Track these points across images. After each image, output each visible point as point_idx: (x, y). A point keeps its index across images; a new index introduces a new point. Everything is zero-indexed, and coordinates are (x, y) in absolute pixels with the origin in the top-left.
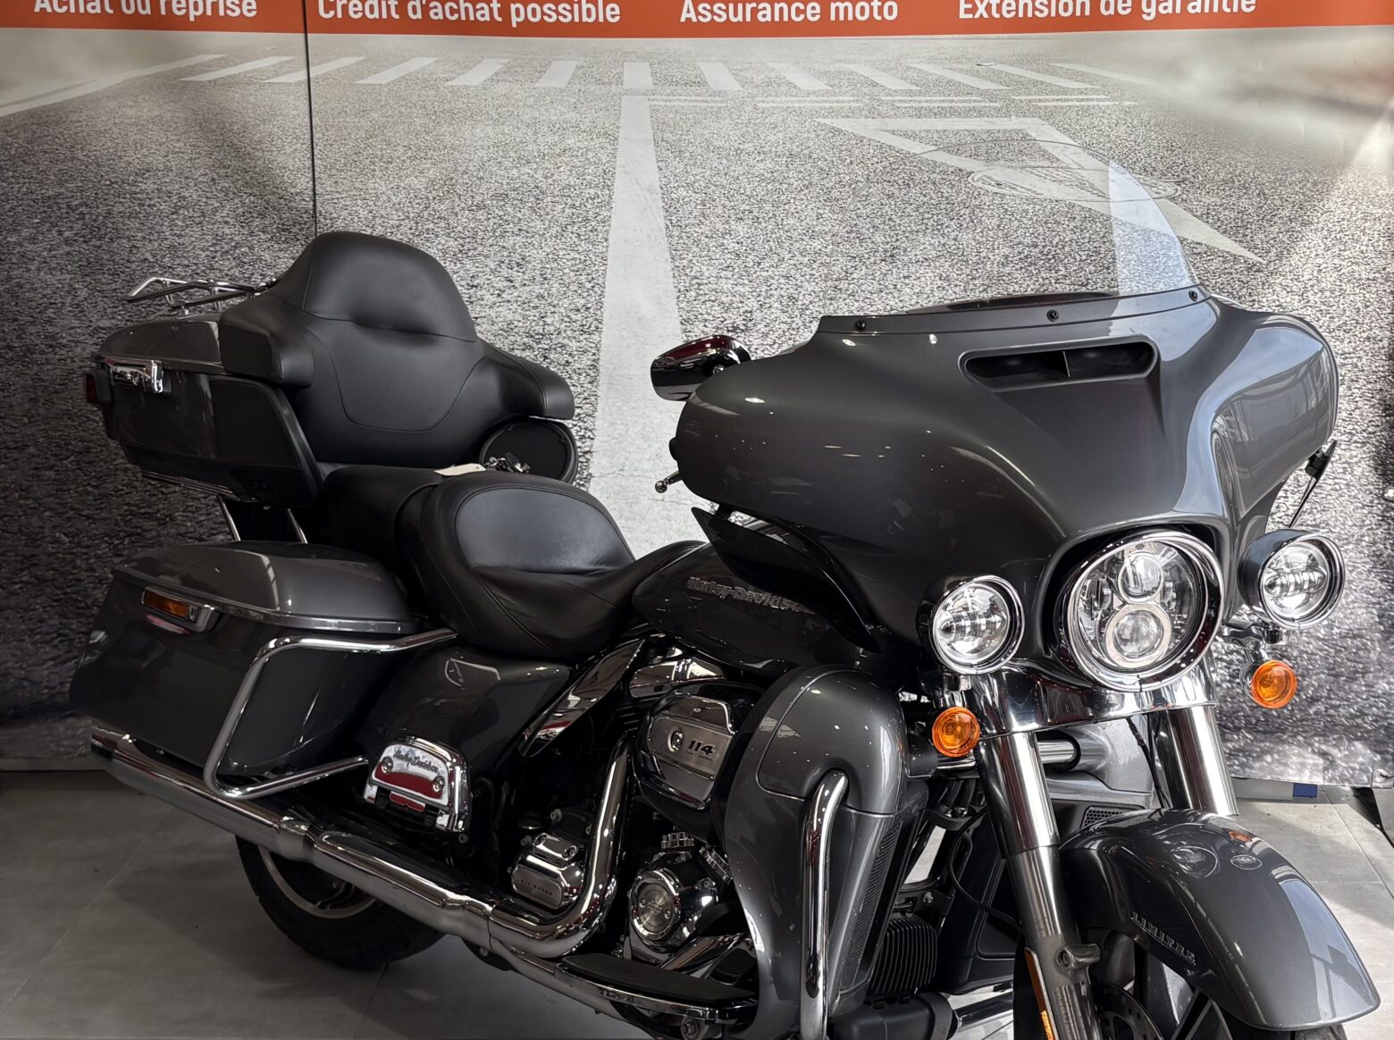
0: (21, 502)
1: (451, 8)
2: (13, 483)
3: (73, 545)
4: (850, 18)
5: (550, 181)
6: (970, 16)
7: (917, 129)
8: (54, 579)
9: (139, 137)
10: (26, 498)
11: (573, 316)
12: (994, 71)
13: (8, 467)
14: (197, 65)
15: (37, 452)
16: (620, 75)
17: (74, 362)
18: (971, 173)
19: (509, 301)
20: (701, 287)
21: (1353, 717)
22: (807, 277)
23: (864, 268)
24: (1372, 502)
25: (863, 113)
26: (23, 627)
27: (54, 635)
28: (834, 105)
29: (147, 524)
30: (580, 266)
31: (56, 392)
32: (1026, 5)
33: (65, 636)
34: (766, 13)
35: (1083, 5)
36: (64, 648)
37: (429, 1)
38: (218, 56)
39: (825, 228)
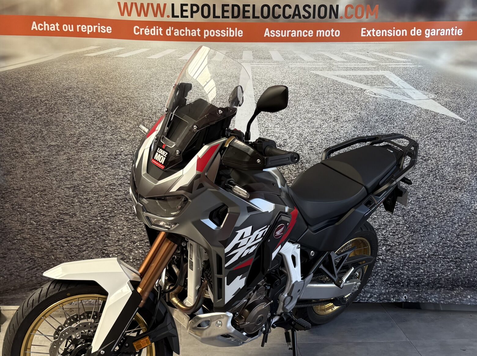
0: (18, 209)
1: (182, 31)
2: (16, 202)
3: (37, 225)
4: (323, 36)
6: (365, 36)
7: (346, 74)
8: (30, 238)
9: (68, 76)
10: (21, 208)
12: (373, 55)
13: (14, 196)
14: (90, 50)
15: (25, 191)
16: (242, 55)
17: (41, 157)
18: (365, 90)
20: (268, 131)
22: (306, 127)
23: (327, 124)
25: (327, 69)
26: (17, 256)
27: (29, 259)
28: (317, 66)
29: (66, 217)
31: (34, 169)
32: (384, 32)
33: (33, 259)
34: (294, 34)
35: (404, 32)
36: (32, 263)
37: (174, 29)
38: (97, 47)
39: (313, 109)
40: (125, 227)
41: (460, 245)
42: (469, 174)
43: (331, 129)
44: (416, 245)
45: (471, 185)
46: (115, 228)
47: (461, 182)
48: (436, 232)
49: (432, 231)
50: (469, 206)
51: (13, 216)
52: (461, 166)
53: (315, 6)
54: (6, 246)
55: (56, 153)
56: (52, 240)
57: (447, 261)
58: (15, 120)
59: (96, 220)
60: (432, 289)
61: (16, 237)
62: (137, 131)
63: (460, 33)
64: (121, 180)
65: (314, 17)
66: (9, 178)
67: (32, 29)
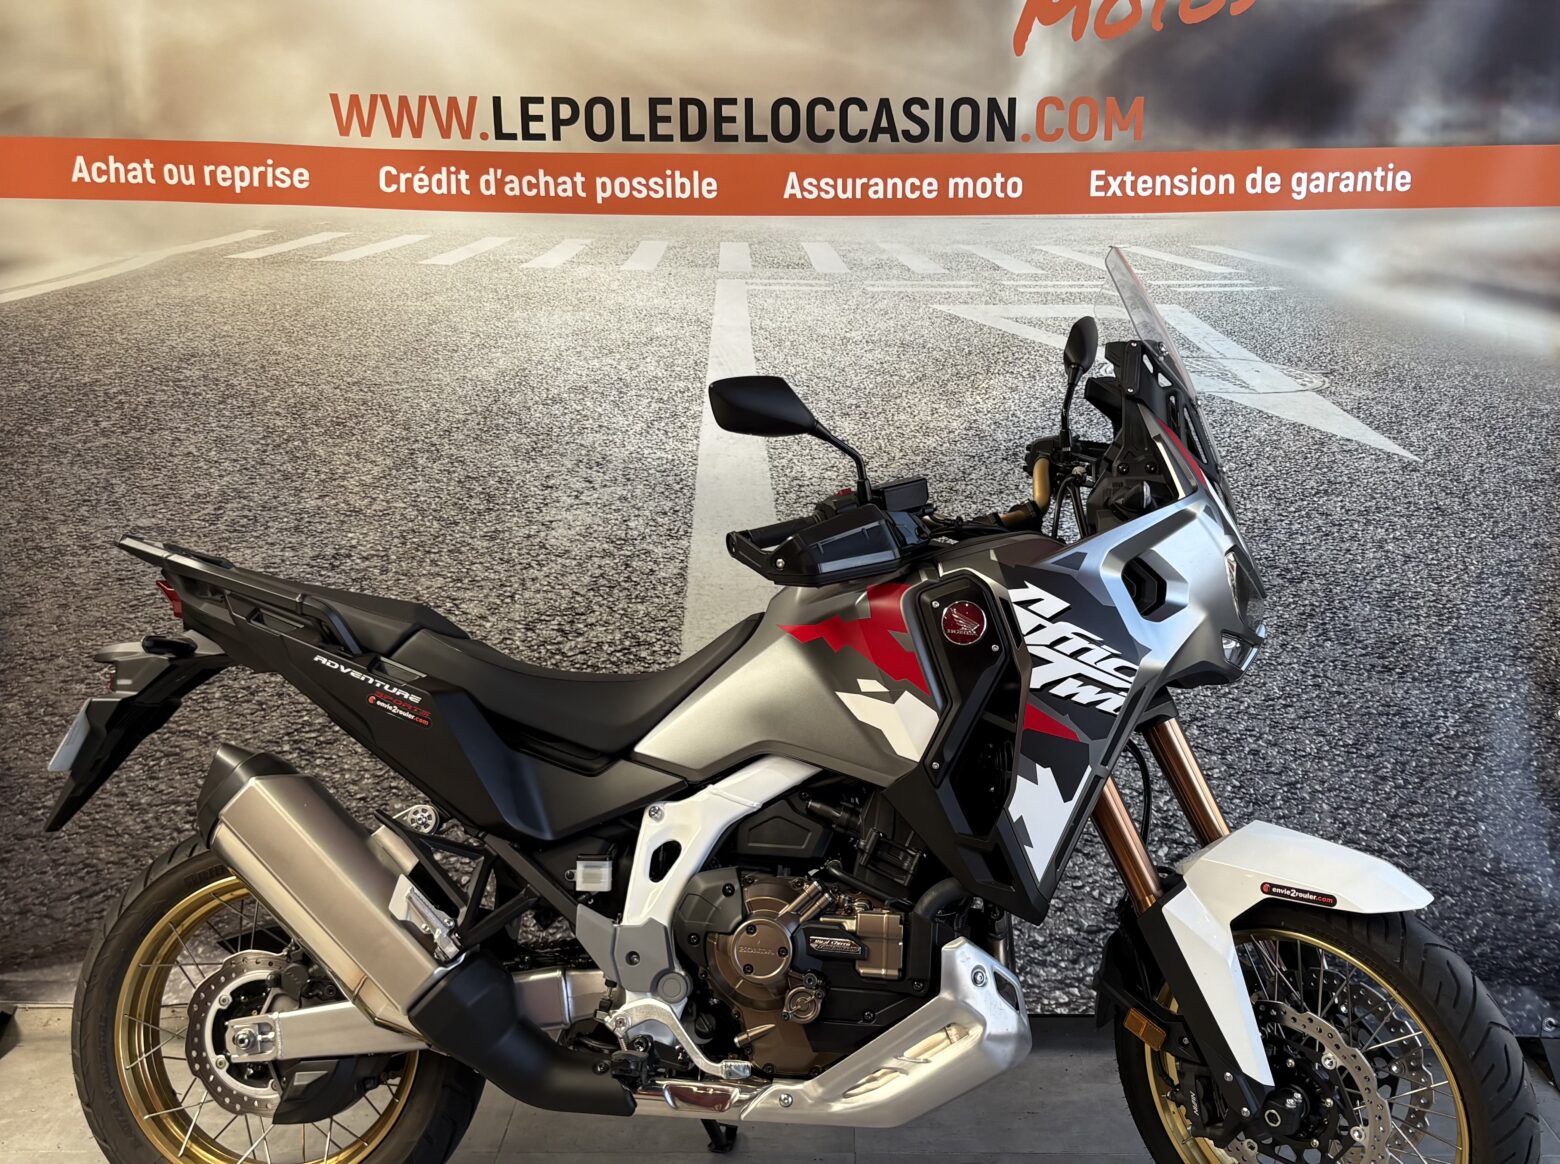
0: (46, 719)
1: (529, 182)
2: (38, 697)
4: (970, 195)
5: (635, 373)
6: (1102, 194)
7: (1042, 316)
9: (183, 319)
10: (53, 716)
11: (659, 520)
12: (1127, 253)
13: (33, 679)
14: (247, 241)
15: (67, 664)
16: (716, 257)
19: (588, 504)
21: (1521, 959)
23: (983, 468)
24: (1539, 722)
25: (983, 299)
26: (45, 857)
27: (81, 866)
28: (951, 290)
29: (187, 743)
30: (668, 466)
31: (88, 598)
32: (1163, 183)
33: (92, 867)
34: (878, 189)
35: (1227, 182)
36: (90, 880)
37: (504, 175)
38: (266, 232)
39: (940, 424)
40: (367, 776)
41: (1399, 847)
42: (1429, 627)
46: (337, 776)
47: (1404, 650)
48: (1325, 806)
49: (1310, 802)
50: (1428, 724)
51: (28, 738)
52: (1403, 601)
53: (939, 102)
54: (11, 829)
56: (148, 812)
58: (30, 453)
61: (39, 800)
62: (395, 486)
63: (1403, 185)
65: (939, 137)
66: (17, 624)
67: (75, 179)
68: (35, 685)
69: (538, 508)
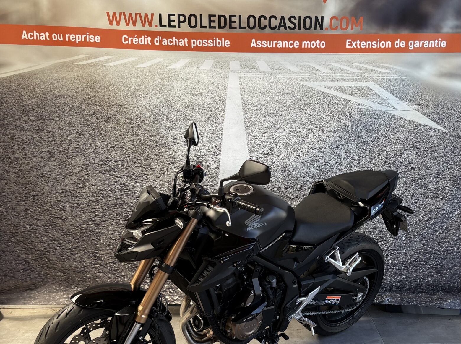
0: (12, 213)
1: (170, 41)
2: (9, 206)
3: (31, 229)
4: (309, 47)
5: (203, 102)
6: (350, 47)
7: (331, 85)
8: (24, 241)
9: (58, 84)
10: (15, 212)
11: (211, 150)
12: (358, 66)
13: (8, 200)
14: (79, 59)
15: (19, 195)
16: (229, 65)
17: (33, 163)
18: (350, 101)
20: (256, 139)
23: (313, 133)
25: (313, 80)
26: (12, 258)
28: (303, 77)
30: (214, 132)
31: (26, 174)
32: (369, 44)
33: (27, 261)
34: (280, 44)
35: (389, 43)
36: (26, 265)
37: (162, 39)
38: (86, 56)
39: (299, 119)
40: (116, 232)
41: (441, 252)
42: (451, 184)
43: (316, 138)
44: (398, 252)
45: (452, 194)
46: (107, 232)
47: (442, 192)
48: (418, 240)
49: (413, 239)
50: (450, 214)
51: (6, 219)
52: (442, 176)
53: (300, 17)
54: (1, 249)
55: (48, 158)
56: (45, 243)
57: (428, 267)
58: (7, 127)
59: (88, 225)
60: (414, 294)
61: (10, 239)
62: (127, 138)
63: (444, 45)
64: (112, 186)
65: (299, 28)
66: (2, 183)
67: (23, 38)
68: (8, 202)
69: (172, 146)
